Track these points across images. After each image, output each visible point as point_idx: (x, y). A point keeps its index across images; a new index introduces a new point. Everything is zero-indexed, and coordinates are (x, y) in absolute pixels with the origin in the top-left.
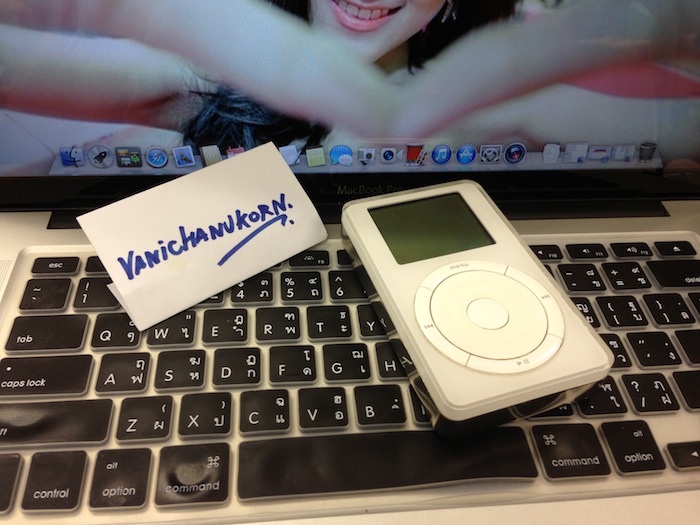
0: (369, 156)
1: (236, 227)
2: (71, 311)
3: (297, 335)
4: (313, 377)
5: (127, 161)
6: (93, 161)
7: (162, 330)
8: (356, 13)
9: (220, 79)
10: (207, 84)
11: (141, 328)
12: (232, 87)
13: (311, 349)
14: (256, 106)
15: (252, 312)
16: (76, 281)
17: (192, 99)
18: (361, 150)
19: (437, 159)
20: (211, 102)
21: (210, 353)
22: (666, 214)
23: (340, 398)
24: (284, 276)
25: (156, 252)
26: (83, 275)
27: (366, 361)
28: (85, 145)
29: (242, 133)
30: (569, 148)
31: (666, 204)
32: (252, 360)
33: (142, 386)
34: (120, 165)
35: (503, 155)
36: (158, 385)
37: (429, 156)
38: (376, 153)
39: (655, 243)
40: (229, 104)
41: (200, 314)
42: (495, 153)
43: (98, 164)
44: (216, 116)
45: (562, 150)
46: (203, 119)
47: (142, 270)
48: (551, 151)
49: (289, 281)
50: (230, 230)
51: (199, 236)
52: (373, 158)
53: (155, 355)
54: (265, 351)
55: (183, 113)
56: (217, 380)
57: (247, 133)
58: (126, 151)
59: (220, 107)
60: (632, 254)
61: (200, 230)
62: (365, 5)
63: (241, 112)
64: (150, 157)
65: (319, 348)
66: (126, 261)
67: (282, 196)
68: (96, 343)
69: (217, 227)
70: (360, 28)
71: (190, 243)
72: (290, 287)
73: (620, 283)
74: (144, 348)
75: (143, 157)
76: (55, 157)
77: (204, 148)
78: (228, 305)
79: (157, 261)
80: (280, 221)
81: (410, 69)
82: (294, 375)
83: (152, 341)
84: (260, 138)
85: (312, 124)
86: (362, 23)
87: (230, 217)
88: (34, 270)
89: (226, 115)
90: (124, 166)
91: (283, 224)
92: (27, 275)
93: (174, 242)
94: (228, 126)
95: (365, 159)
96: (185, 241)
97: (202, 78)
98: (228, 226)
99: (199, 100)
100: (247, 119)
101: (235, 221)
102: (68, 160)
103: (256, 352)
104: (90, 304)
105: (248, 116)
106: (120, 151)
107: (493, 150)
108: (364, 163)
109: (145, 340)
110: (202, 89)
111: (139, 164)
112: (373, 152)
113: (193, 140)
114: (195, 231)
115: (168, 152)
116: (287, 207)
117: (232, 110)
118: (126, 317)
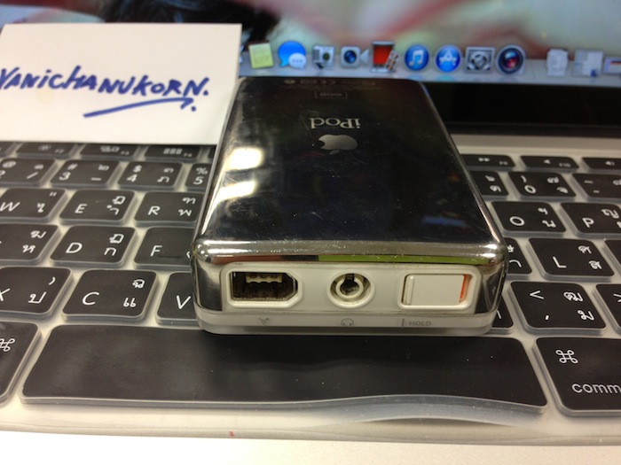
0: (326, 57)
15: (140, 195)
18: (316, 48)
19: (411, 63)
21: (64, 229)
24: (197, 166)
30: (579, 55)
32: (118, 238)
35: (495, 61)
37: (401, 60)
38: (335, 53)
41: (70, 194)
42: (484, 59)
45: (571, 58)
48: (557, 59)
49: (201, 171)
52: (330, 61)
54: (141, 232)
56: (59, 255)
72: (201, 175)
78: (113, 187)
95: (321, 60)
103: (128, 232)
107: (482, 54)
108: (320, 66)
112: (331, 51)
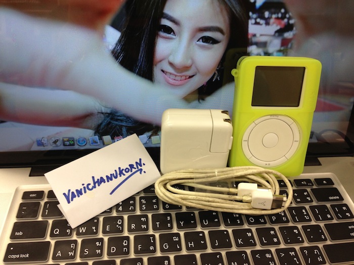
1: (119, 176)
2: (40, 219)
3: (147, 229)
4: (154, 251)
5: (67, 143)
6: (52, 144)
7: (83, 228)
8: (174, 78)
9: (112, 107)
10: (106, 109)
11: (73, 227)
12: (118, 110)
13: (153, 236)
14: (128, 118)
15: (126, 217)
16: (42, 203)
17: (99, 115)
20: (108, 117)
21: (106, 239)
22: (320, 164)
23: (167, 262)
24: (141, 198)
25: (81, 189)
26: (46, 200)
27: (179, 242)
28: (48, 136)
29: (121, 130)
31: (319, 159)
32: (125, 243)
33: (73, 257)
34: (64, 145)
36: (81, 257)
39: (315, 179)
40: (116, 118)
41: (101, 219)
43: (54, 145)
44: (110, 123)
46: (104, 124)
47: (74, 199)
49: (144, 201)
50: (116, 177)
51: (101, 181)
53: (80, 241)
54: (132, 237)
55: (95, 122)
56: (109, 254)
57: (124, 130)
58: (67, 139)
59: (112, 119)
60: (304, 185)
61: (101, 178)
62: (178, 74)
63: (122, 121)
64: (79, 141)
65: (157, 235)
66: (67, 194)
67: (140, 159)
68: (52, 235)
69: (110, 176)
70: (176, 84)
71: (97, 184)
72: (144, 204)
73: (299, 200)
74: (74, 237)
75: (75, 142)
76: (34, 142)
77: (104, 137)
78: (115, 214)
79: (81, 194)
80: (139, 172)
81: (199, 101)
82: (145, 250)
83: (78, 234)
84: (130, 132)
85: (154, 125)
86: (177, 82)
87: (116, 171)
88: (23, 198)
89: (115, 122)
90: (66, 145)
91: (141, 173)
92: (20, 201)
93: (89, 184)
94: (115, 127)
96: (95, 183)
97: (104, 106)
98: (115, 175)
99: (102, 115)
100: (124, 124)
101: (118, 172)
102: (40, 143)
103: (128, 238)
104: (50, 215)
105: (125, 123)
106: (65, 139)
109: (75, 233)
110: (103, 111)
111: (73, 145)
113: (99, 133)
114: (99, 178)
115: (87, 139)
116: (142, 165)
117: (117, 120)
118: (66, 222)
